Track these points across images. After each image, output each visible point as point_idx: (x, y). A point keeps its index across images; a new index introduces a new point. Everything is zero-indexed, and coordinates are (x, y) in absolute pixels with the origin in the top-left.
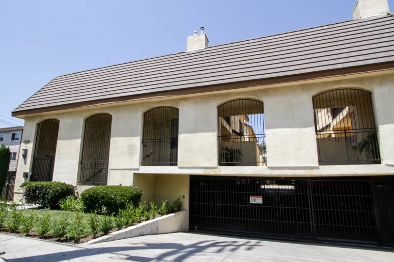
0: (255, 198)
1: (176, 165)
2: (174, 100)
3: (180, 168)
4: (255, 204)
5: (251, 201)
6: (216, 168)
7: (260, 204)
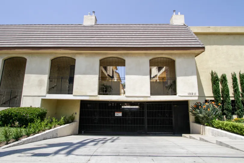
0: (118, 113)
1: (72, 94)
3: (74, 96)
4: (118, 117)
6: (97, 96)
7: (121, 117)
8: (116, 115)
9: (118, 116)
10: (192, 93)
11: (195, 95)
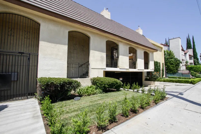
2: (118, 40)
3: (120, 69)
6: (128, 69)
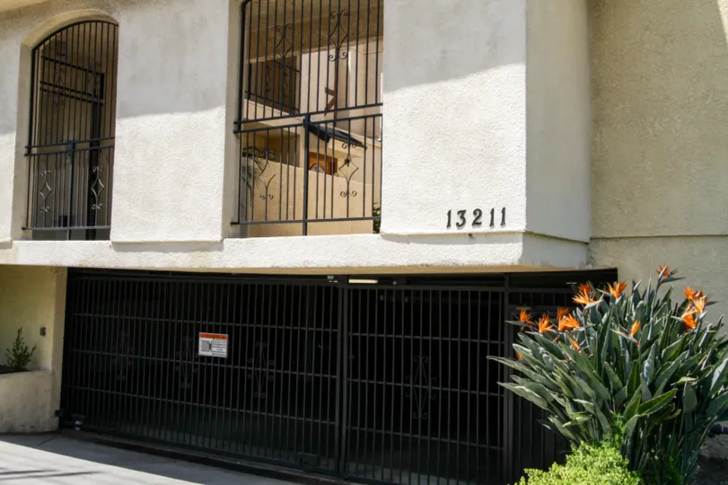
0: (210, 340)
4: (209, 358)
5: (200, 349)
7: (222, 360)
8: (201, 352)
9: (209, 354)
10: (478, 213)
11: (497, 228)
